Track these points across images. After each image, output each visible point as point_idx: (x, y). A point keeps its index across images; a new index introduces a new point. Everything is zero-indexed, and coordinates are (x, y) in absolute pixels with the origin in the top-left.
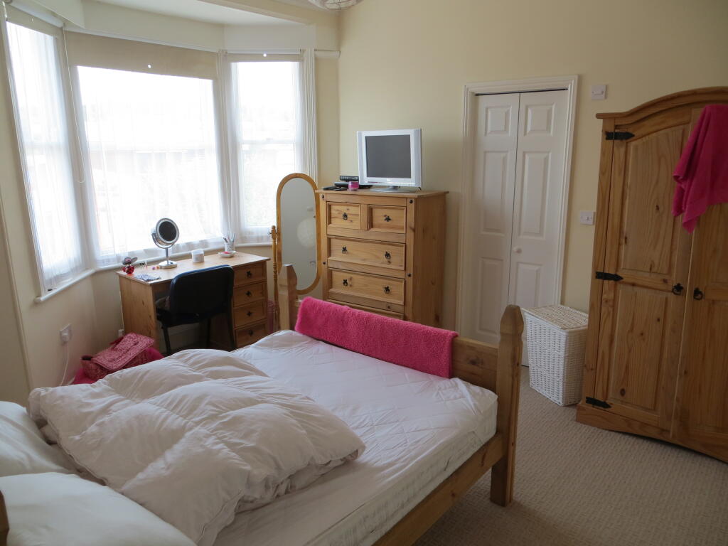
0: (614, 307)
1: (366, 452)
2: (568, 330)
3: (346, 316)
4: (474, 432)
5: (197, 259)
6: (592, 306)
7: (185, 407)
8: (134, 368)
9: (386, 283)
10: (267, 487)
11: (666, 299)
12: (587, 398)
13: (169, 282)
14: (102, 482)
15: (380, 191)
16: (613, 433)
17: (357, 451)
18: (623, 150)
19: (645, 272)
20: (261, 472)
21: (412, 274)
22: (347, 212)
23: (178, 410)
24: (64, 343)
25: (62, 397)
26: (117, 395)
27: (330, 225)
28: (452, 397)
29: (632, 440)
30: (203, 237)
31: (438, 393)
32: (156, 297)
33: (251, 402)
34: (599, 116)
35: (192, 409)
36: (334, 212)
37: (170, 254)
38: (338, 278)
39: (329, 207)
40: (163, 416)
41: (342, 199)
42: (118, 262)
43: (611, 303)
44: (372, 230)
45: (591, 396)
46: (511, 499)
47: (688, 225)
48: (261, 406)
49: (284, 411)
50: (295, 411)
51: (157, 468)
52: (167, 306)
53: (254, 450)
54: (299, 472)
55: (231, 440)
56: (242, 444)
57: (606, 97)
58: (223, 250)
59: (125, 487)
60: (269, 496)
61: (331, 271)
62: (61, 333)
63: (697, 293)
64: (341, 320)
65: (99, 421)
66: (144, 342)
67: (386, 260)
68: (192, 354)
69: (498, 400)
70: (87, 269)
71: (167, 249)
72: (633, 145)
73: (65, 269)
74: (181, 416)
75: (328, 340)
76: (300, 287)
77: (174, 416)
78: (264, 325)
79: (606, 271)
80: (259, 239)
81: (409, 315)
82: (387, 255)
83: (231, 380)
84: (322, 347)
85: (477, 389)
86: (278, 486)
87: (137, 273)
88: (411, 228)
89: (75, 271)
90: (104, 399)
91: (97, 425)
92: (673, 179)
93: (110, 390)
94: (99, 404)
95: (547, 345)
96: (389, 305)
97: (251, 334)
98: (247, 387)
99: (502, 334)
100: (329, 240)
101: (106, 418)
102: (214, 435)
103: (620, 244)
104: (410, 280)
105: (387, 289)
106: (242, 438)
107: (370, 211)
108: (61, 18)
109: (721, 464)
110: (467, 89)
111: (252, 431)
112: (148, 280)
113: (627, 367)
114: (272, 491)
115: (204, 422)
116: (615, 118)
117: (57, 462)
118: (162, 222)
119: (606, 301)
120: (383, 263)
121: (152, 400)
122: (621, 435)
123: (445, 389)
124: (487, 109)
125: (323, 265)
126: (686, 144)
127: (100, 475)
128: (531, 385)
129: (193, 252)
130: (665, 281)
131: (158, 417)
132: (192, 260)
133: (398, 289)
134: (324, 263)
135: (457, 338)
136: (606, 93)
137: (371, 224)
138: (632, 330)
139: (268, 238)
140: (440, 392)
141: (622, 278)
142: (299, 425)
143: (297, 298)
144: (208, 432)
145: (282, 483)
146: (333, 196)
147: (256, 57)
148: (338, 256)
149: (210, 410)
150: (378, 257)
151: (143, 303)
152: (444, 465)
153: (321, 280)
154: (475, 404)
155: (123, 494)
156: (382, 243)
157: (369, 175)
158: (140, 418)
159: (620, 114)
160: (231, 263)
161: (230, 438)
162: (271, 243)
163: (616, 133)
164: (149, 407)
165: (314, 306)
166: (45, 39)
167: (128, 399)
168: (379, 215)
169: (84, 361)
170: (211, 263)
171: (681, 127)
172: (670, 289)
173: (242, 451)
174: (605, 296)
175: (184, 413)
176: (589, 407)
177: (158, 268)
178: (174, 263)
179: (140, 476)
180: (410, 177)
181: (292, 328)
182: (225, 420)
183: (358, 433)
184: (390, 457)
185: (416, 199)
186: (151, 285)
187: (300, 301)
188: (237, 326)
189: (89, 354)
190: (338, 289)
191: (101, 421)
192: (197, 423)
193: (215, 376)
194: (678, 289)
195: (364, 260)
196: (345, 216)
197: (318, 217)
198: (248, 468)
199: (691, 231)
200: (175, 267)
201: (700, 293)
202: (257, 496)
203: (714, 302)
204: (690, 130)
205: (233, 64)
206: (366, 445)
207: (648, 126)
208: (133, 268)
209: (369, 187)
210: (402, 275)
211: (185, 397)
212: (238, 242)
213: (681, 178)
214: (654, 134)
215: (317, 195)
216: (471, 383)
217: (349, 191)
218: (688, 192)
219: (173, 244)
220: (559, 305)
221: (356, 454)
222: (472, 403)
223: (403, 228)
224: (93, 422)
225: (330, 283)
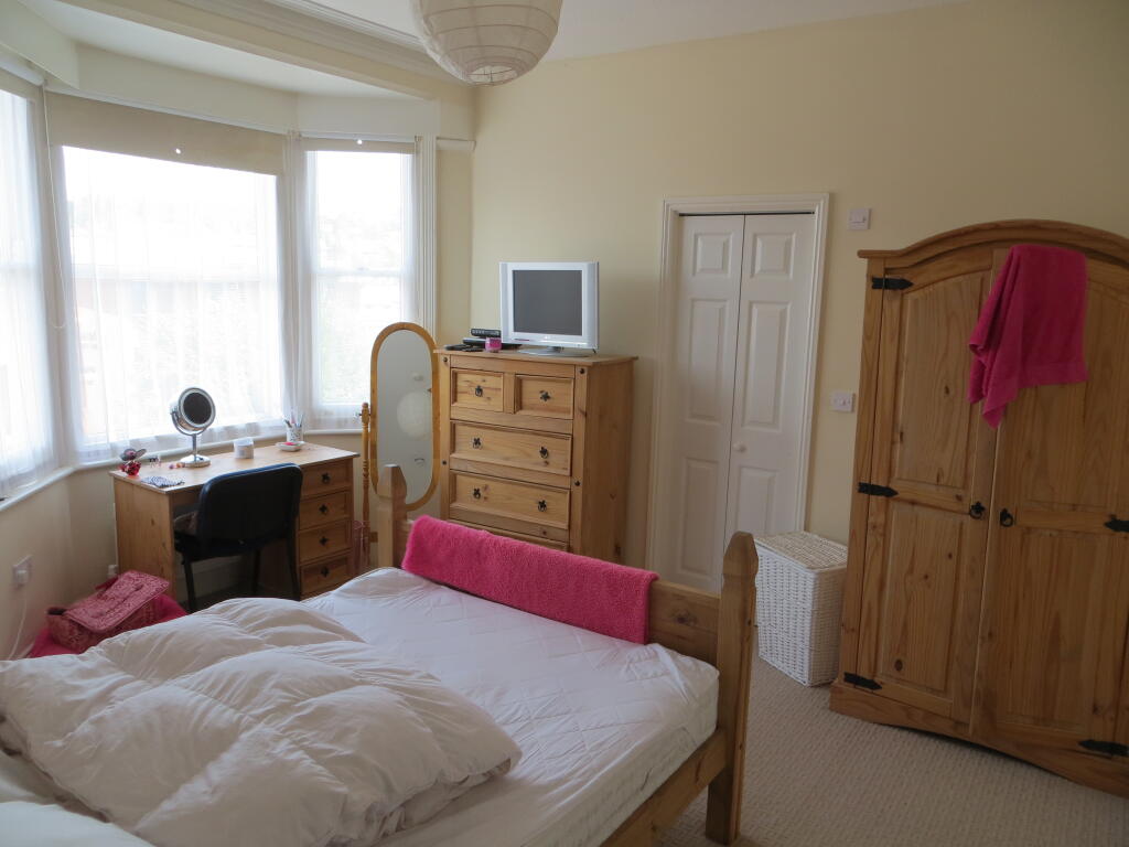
0: (885, 535)
1: (523, 760)
2: (817, 571)
3: (485, 546)
4: (684, 729)
5: (242, 453)
6: (853, 534)
7: (239, 692)
8: (147, 628)
9: (540, 495)
10: (368, 821)
11: (962, 524)
12: (846, 674)
13: (197, 489)
14: (102, 816)
15: (534, 354)
16: (885, 728)
17: (509, 761)
18: (896, 304)
19: (929, 483)
20: (363, 796)
21: (581, 482)
22: (482, 385)
23: (228, 695)
24: (18, 586)
25: (31, 676)
26: (121, 673)
27: (455, 404)
28: (650, 675)
29: (914, 738)
30: (252, 419)
31: (629, 667)
32: (175, 512)
33: (344, 683)
34: (862, 254)
35: (250, 695)
36: (461, 385)
37: (199, 445)
38: (466, 485)
39: (454, 376)
40: (203, 705)
41: (473, 364)
42: (114, 456)
43: (881, 531)
44: (522, 412)
45: (852, 672)
46: (737, 834)
47: (991, 417)
48: (359, 689)
49: (395, 697)
50: (413, 696)
51: (196, 792)
52: (192, 528)
53: (352, 760)
54: (419, 797)
55: (315, 745)
56: (330, 751)
57: (869, 227)
58: (283, 439)
59: (141, 825)
60: (371, 834)
61: (455, 475)
62: (15, 570)
63: (1005, 516)
64: (477, 552)
65: (93, 716)
66: (152, 586)
67: (541, 459)
68: (244, 606)
69: (720, 678)
70: (61, 466)
71: (194, 437)
72: (911, 297)
73: (26, 466)
74: (232, 707)
75: (455, 584)
76: (410, 499)
77: (220, 707)
78: (346, 559)
79: (874, 482)
80: (340, 423)
81: (576, 545)
82: (544, 452)
83: (307, 647)
84: (446, 595)
85: (687, 661)
86: (385, 818)
87: (145, 474)
88: (582, 411)
89: (41, 469)
90: (101, 679)
91: (92, 723)
92: (968, 349)
93: (109, 665)
94: (93, 687)
95: (785, 592)
96: (545, 528)
97: (325, 572)
98: (336, 658)
99: (726, 576)
100: (453, 428)
101: (106, 711)
102: (287, 737)
103: (893, 443)
104: (578, 492)
105: (542, 505)
106: (331, 742)
107: (519, 383)
108: (40, 71)
109: (1042, 773)
110: (668, 206)
111: (348, 731)
112: (163, 486)
113: (905, 626)
114: (376, 826)
115: (270, 716)
116: (885, 258)
117: (26, 785)
118: (188, 394)
119: (875, 527)
120: (537, 464)
121: (183, 680)
122: (896, 731)
123: (640, 660)
124: (696, 237)
125: (442, 465)
126: (985, 299)
127: (97, 805)
128: (760, 654)
129: (236, 442)
130: (959, 498)
131: (194, 709)
132: (235, 454)
133: (559, 504)
134: (445, 463)
135: (657, 582)
136: (869, 220)
137: (519, 404)
138: (911, 571)
139: (355, 421)
140: (631, 666)
141: (896, 493)
142: (419, 719)
143: (406, 518)
144: (278, 733)
145: (391, 814)
146: (462, 360)
147: (346, 144)
148: (466, 452)
149: (280, 696)
150: (529, 455)
151: (153, 522)
152: (641, 782)
153: (438, 488)
154: (685, 685)
155: (138, 834)
156: (536, 433)
157: (516, 329)
158: (163, 709)
159: (892, 252)
160: (298, 461)
161: (313, 743)
162: (360, 429)
163: (887, 280)
164: (178, 692)
165: (433, 530)
166: (13, 101)
167: (138, 679)
168: (532, 390)
169: (51, 616)
170: (265, 460)
171: (980, 274)
172: (967, 510)
173: (333, 763)
174: (871, 520)
175: (237, 701)
176: (849, 688)
177: (179, 466)
178: (206, 458)
179: (167, 805)
180: (580, 333)
181: (397, 564)
182: (305, 712)
183: (509, 730)
184: (560, 770)
185: (589, 367)
186: (169, 493)
187: (411, 522)
188: (302, 560)
189: (60, 606)
190: (465, 503)
191: (100, 714)
192: (259, 718)
193: (281, 641)
194: (978, 510)
195: (507, 459)
196: (479, 390)
197: (435, 390)
198: (343, 789)
199: (995, 425)
200: (207, 465)
201: (1009, 516)
202: (354, 835)
203: (1029, 530)
204: (992, 279)
205: (309, 154)
206: (523, 750)
207: (932, 271)
208: (138, 466)
209: (515, 347)
210: (566, 483)
211: (236, 676)
212: (308, 427)
213: (981, 347)
214: (941, 284)
215: (435, 358)
216: (679, 652)
217: (487, 352)
218: (991, 370)
219: (205, 428)
220: (803, 532)
221: (507, 765)
222: (681, 683)
223: (569, 412)
224: (83, 717)
225: (453, 494)
